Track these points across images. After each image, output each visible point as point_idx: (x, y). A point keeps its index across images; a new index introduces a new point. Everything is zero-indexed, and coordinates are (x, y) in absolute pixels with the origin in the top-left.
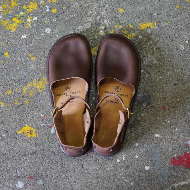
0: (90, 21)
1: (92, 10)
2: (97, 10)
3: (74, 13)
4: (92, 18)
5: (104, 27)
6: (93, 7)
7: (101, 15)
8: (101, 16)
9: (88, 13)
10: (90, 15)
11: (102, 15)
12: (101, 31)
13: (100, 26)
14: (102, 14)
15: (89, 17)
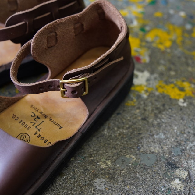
0: (157, 152)
1: (165, 134)
2: (178, 136)
3: (125, 128)
4: (162, 148)
5: (186, 173)
6: (169, 128)
7: (183, 148)
8: (184, 150)
9: (156, 137)
10: (160, 142)
11: (186, 148)
12: (177, 181)
13: (178, 170)
14: (188, 148)
15: (155, 142)
